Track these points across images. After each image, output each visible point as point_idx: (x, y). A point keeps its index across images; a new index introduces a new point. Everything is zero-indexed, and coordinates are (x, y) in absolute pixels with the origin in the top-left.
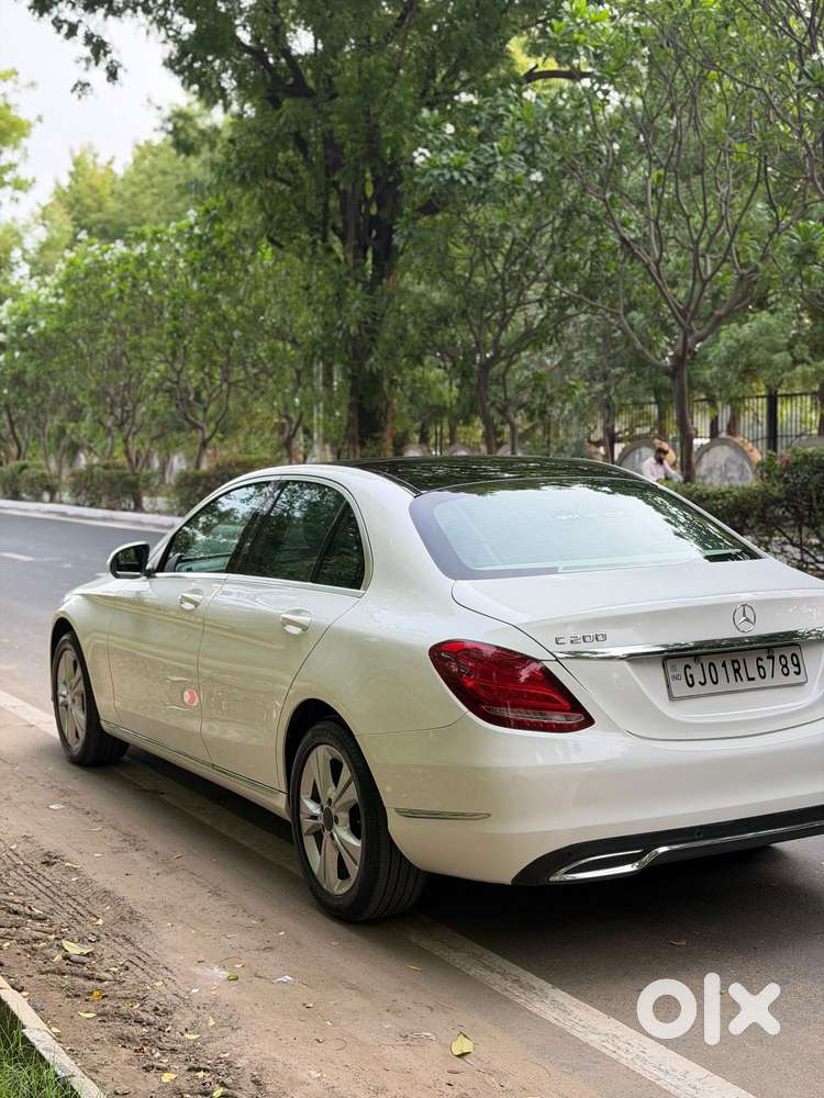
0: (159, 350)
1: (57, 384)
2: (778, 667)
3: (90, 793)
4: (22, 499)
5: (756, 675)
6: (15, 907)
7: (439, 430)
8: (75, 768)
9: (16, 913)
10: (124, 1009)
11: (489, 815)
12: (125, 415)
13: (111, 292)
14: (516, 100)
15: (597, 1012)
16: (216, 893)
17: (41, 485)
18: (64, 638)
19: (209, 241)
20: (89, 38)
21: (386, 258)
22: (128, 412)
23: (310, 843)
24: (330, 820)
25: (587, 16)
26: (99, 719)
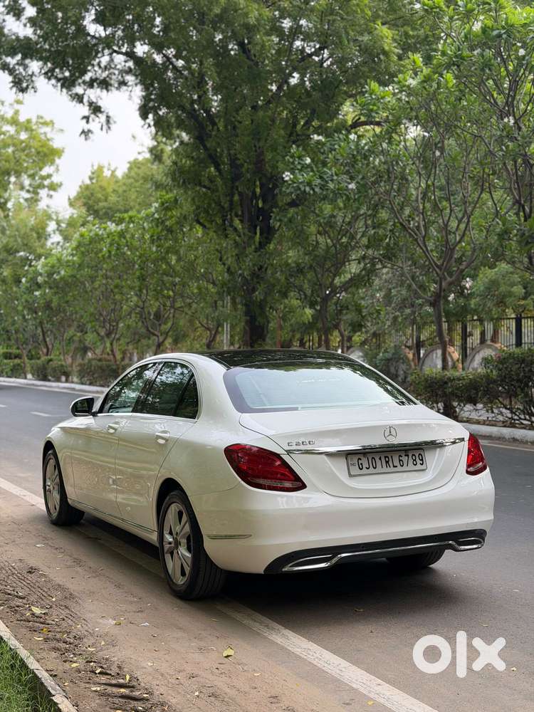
0: (132, 288)
1: (71, 309)
2: (411, 461)
3: (61, 539)
4: (49, 381)
5: (399, 465)
6: (9, 592)
7: (311, 338)
8: (54, 526)
9: (9, 594)
10: (58, 636)
11: (251, 536)
12: (112, 328)
13: (104, 253)
14: (345, 140)
15: (304, 639)
16: (118, 586)
17: (61, 372)
18: (50, 452)
19: (163, 222)
20: (91, 104)
21: (268, 233)
22: (113, 326)
23: (168, 557)
24: (177, 544)
25: (378, 93)
26: (66, 498)
